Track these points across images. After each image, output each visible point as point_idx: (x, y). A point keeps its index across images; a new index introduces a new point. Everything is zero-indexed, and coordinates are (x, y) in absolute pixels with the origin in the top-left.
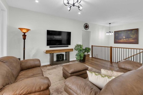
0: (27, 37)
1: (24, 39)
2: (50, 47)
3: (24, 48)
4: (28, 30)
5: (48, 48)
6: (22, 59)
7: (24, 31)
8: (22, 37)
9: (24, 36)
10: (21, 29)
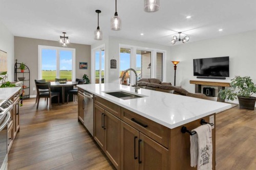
0: (177, 68)
1: (175, 69)
2: (197, 78)
3: (175, 76)
4: (178, 62)
5: (195, 78)
6: (173, 85)
7: (175, 63)
8: (174, 68)
9: (175, 67)
10: (173, 62)
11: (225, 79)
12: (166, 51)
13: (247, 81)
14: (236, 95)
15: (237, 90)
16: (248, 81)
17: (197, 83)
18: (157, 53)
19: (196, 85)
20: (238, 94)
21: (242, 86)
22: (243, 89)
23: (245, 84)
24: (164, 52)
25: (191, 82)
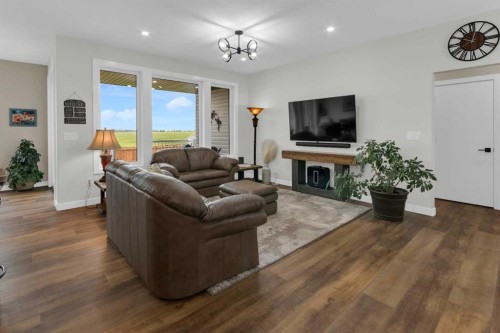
0: (259, 122)
1: (255, 126)
2: (298, 144)
3: (255, 142)
4: (261, 110)
5: (292, 146)
7: (255, 112)
8: (252, 123)
9: (255, 121)
10: (250, 109)
11: (349, 146)
12: (236, 85)
13: (388, 152)
14: (364, 185)
15: (369, 174)
16: (391, 151)
17: (295, 157)
18: (213, 89)
19: (294, 161)
20: (369, 184)
21: (379, 164)
22: (381, 170)
23: (384, 158)
24: (233, 87)
25: (286, 154)
